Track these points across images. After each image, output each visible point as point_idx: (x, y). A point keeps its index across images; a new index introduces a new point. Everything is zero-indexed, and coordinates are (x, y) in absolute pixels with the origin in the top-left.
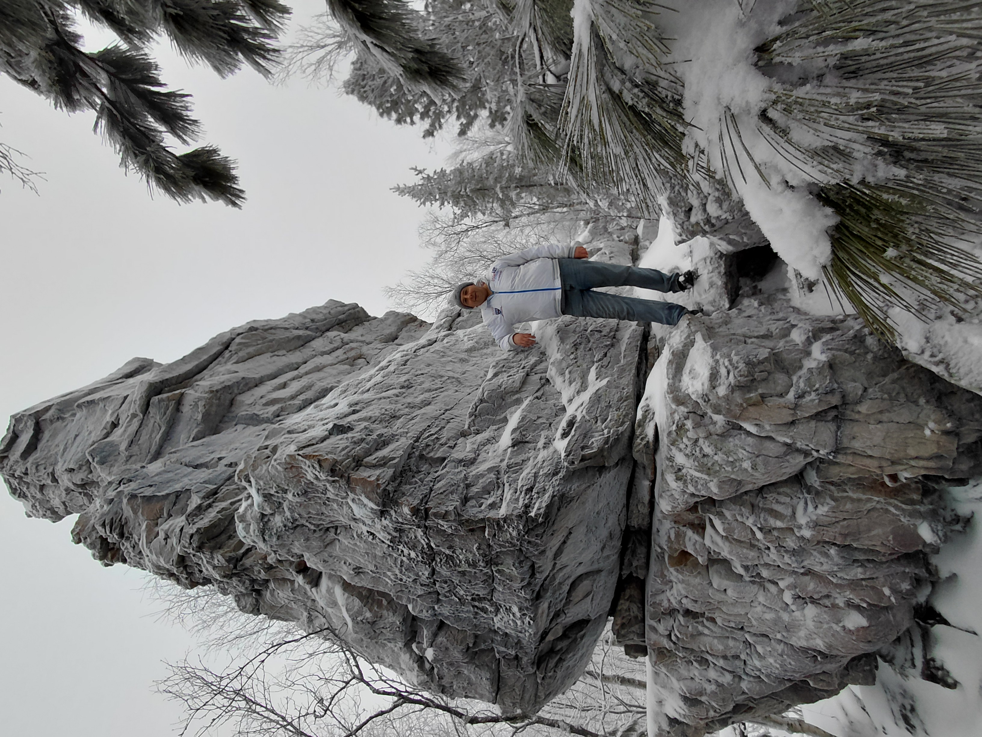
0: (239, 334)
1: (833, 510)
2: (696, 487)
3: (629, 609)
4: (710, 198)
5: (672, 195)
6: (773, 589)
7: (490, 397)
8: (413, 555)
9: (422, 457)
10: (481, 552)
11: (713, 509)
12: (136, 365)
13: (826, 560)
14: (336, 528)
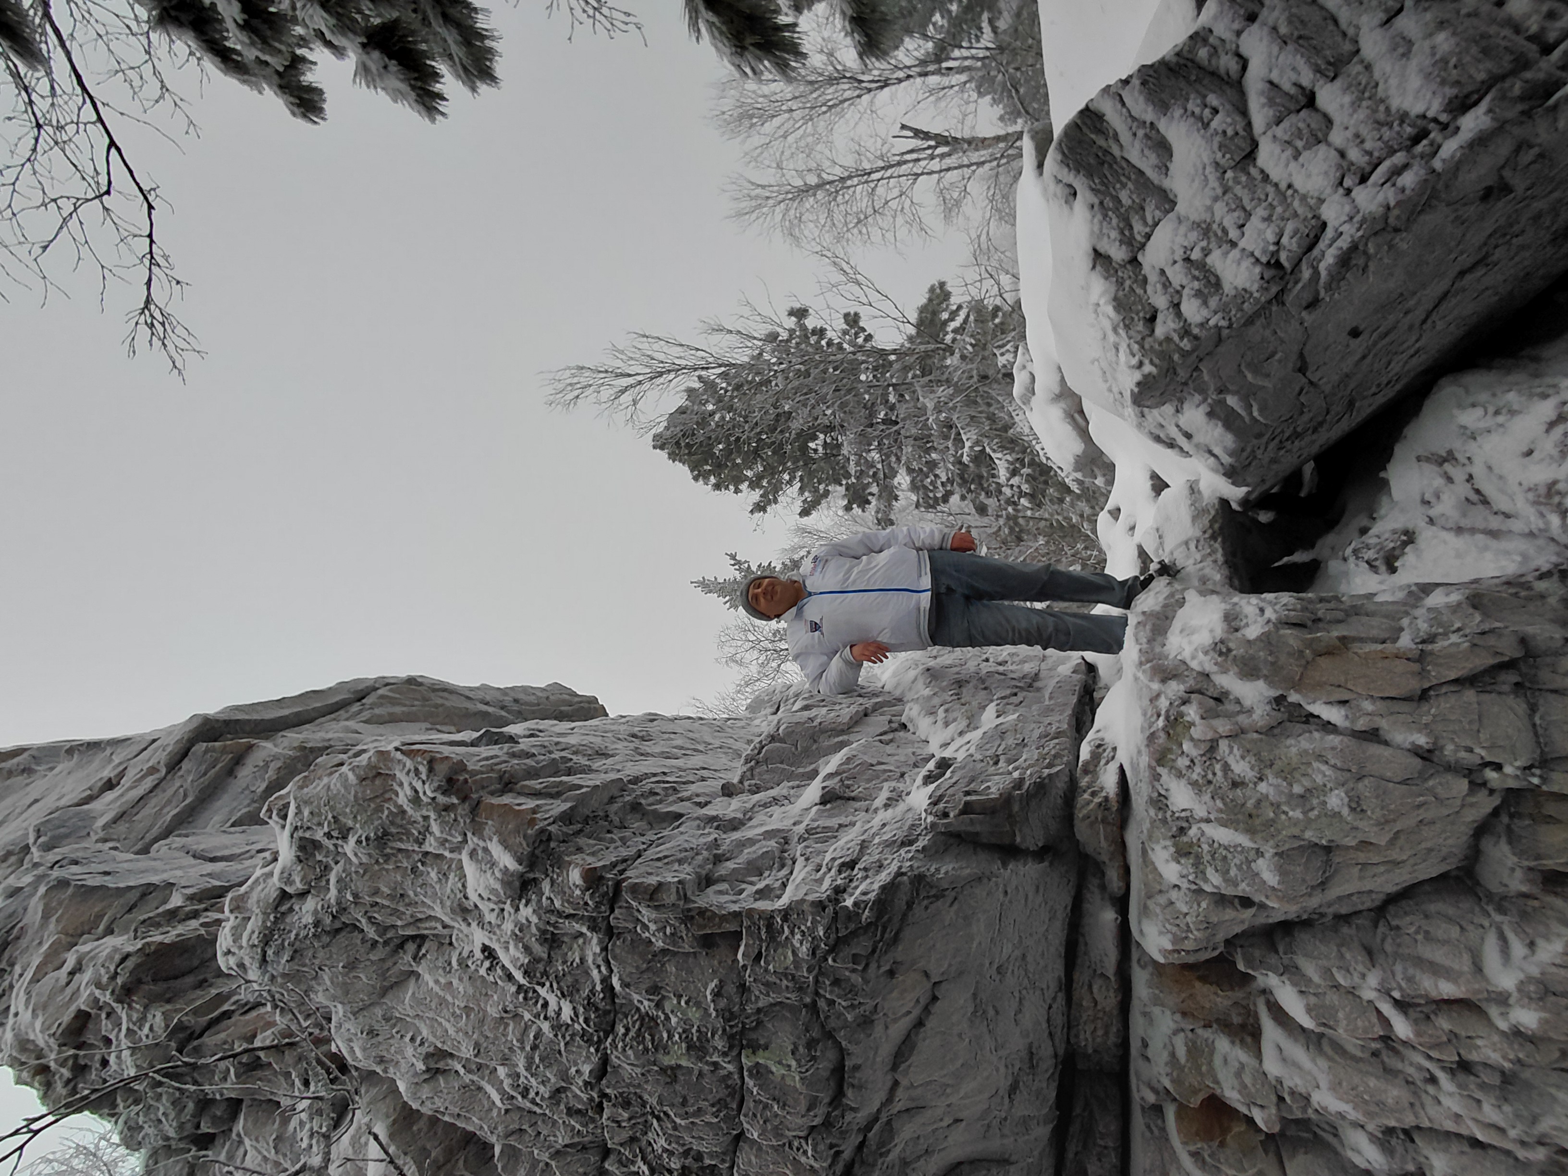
0: (387, 684)
2: (1225, 873)
4: (1186, 292)
5: (1121, 293)
7: (790, 733)
8: (567, 1011)
9: (635, 807)
10: (723, 1005)
11: (1273, 959)
14: (421, 939)
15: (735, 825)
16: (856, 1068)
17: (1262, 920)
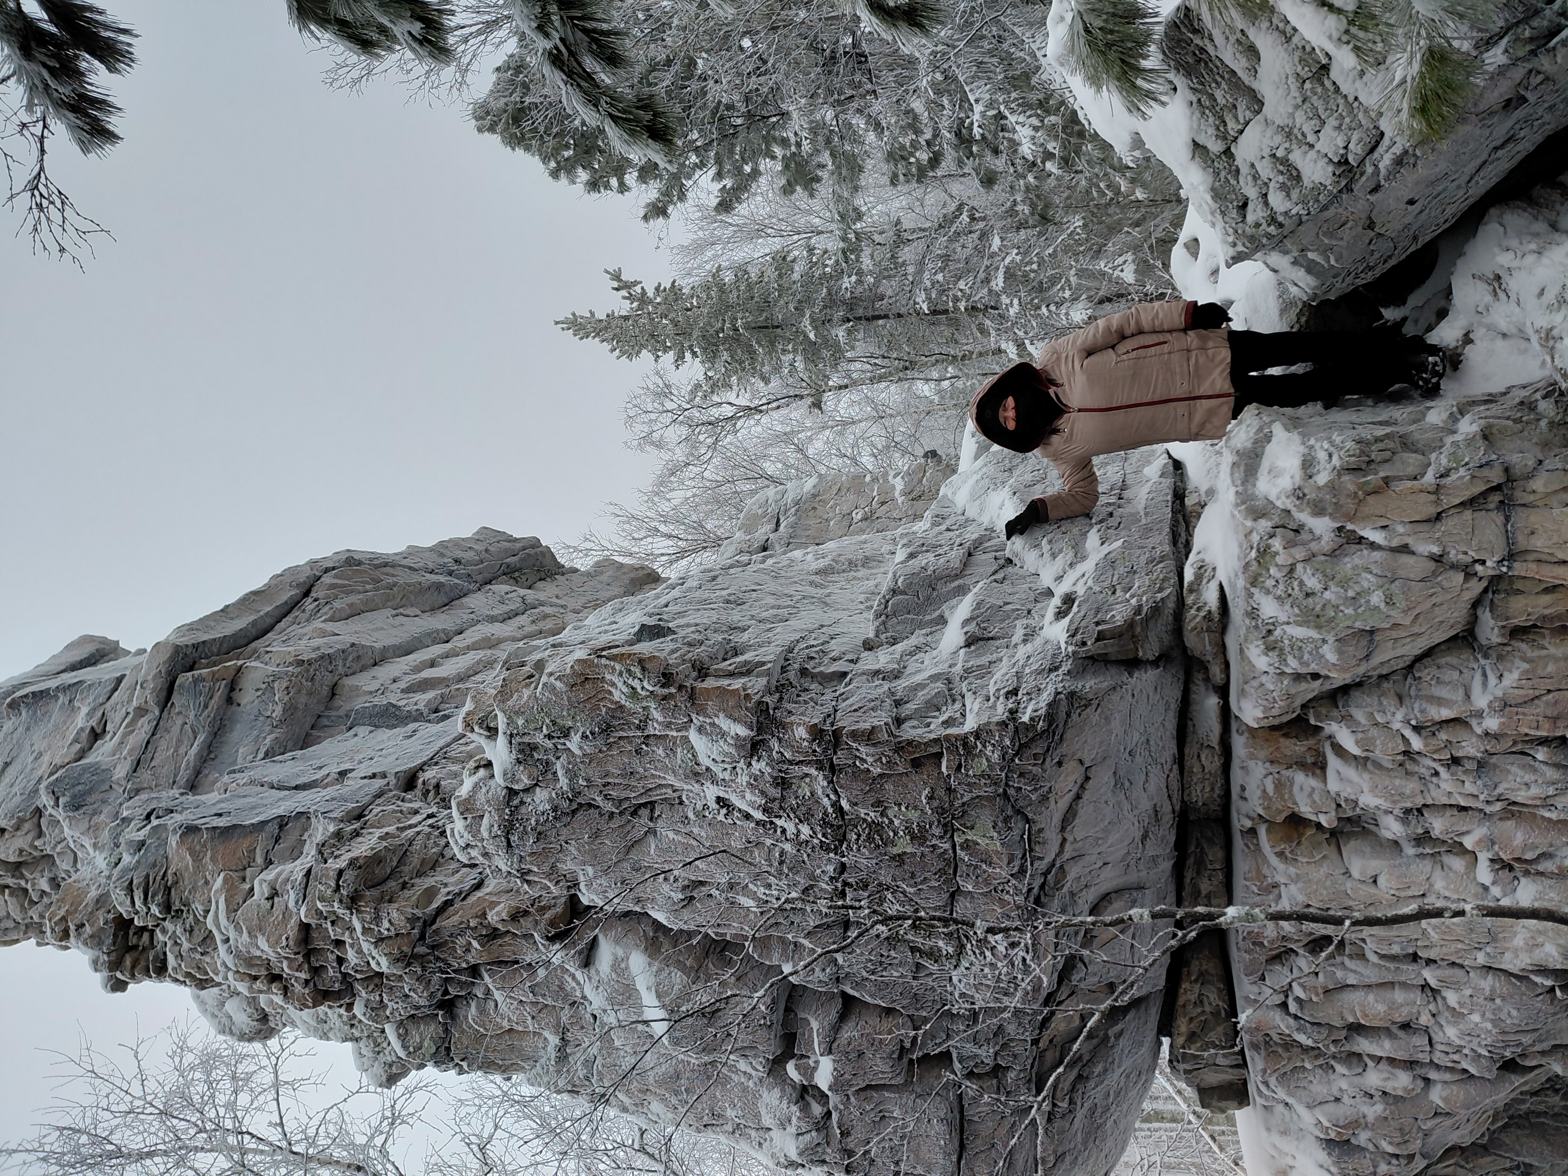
0: (327, 570)
1: (1527, 676)
2: (1300, 658)
3: (1200, 1002)
4: (1272, 184)
5: (1217, 183)
6: (1457, 863)
7: (909, 584)
8: (805, 830)
9: (804, 672)
10: (936, 804)
11: (1335, 713)
12: (88, 649)
13: (1533, 778)
14: (651, 805)
15: (897, 675)
16: (1041, 830)
17: (1328, 687)
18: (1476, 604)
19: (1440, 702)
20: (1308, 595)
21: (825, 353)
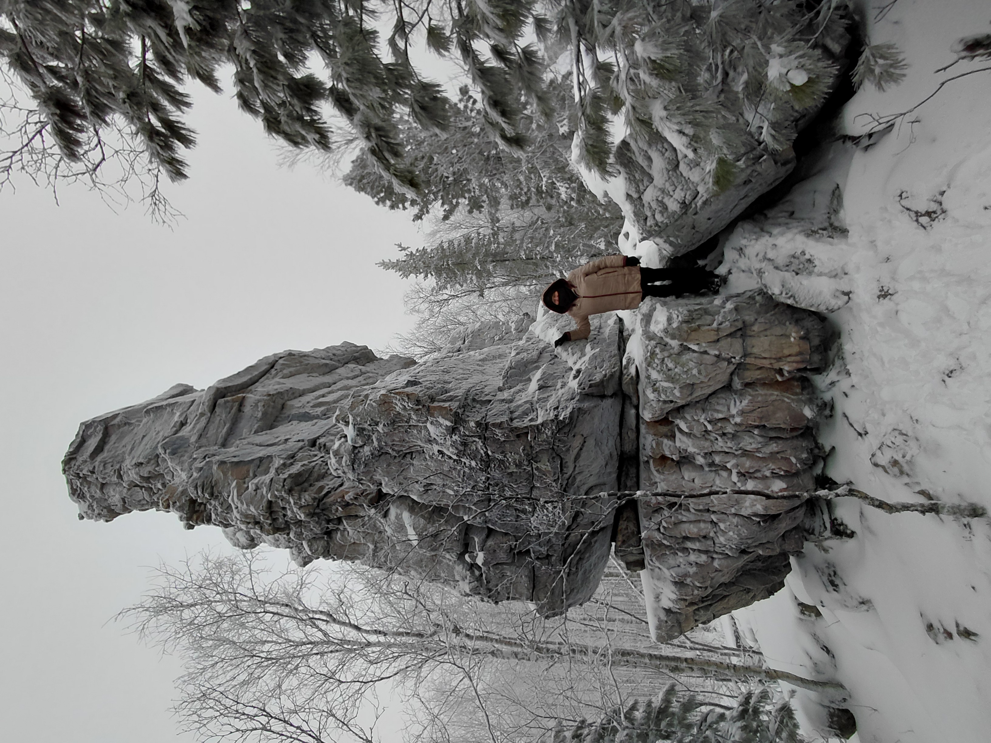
0: (281, 358)
1: (751, 402)
2: (666, 395)
3: (627, 528)
4: (657, 211)
5: (636, 210)
6: (724, 474)
7: (516, 365)
8: (473, 463)
9: (474, 400)
10: (526, 452)
11: (679, 416)
12: (181, 389)
13: (753, 441)
14: (411, 453)
15: (511, 401)
16: (566, 463)
17: (676, 406)
18: (732, 374)
19: (718, 411)
20: (669, 370)
21: (485, 275)
